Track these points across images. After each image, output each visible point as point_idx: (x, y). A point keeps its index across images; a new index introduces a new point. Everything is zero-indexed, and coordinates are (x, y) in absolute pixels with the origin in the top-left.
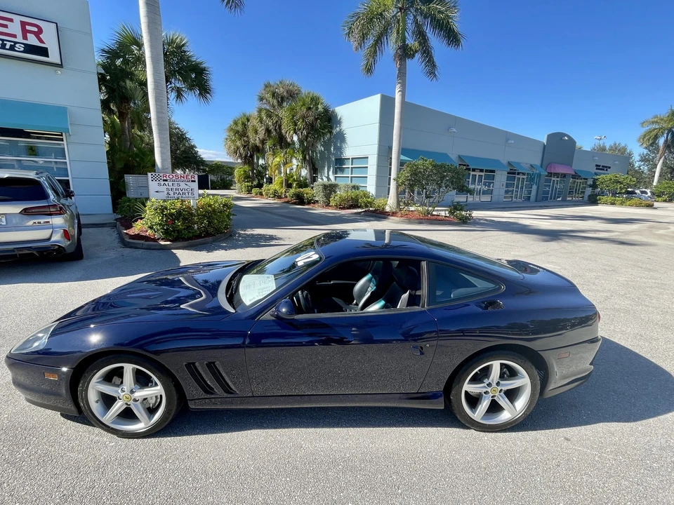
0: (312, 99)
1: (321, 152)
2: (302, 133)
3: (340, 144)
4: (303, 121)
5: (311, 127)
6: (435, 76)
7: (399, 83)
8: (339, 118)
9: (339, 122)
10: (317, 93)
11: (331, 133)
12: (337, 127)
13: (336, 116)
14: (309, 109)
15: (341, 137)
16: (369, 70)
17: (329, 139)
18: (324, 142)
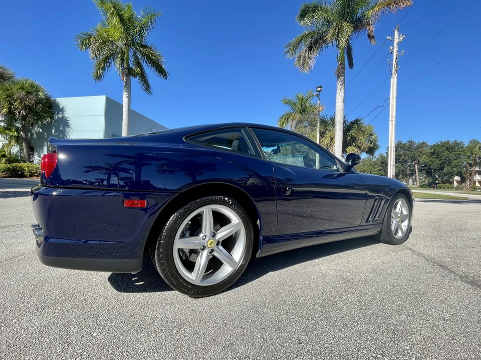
0: (32, 86)
1: (38, 134)
2: (19, 113)
3: (64, 127)
4: (21, 102)
5: (30, 109)
6: (150, 92)
7: (127, 91)
8: (61, 107)
9: (62, 110)
10: (37, 83)
11: (52, 118)
12: (58, 114)
13: (58, 105)
14: (29, 93)
15: (65, 123)
16: (99, 78)
17: (50, 124)
18: (42, 124)
